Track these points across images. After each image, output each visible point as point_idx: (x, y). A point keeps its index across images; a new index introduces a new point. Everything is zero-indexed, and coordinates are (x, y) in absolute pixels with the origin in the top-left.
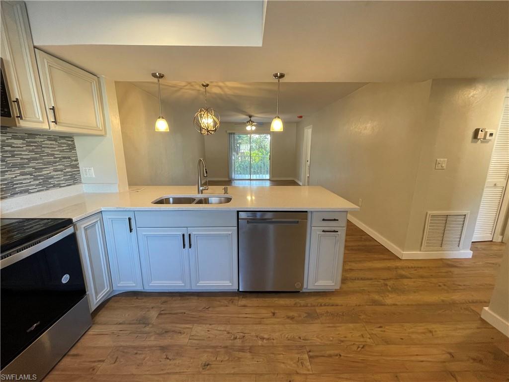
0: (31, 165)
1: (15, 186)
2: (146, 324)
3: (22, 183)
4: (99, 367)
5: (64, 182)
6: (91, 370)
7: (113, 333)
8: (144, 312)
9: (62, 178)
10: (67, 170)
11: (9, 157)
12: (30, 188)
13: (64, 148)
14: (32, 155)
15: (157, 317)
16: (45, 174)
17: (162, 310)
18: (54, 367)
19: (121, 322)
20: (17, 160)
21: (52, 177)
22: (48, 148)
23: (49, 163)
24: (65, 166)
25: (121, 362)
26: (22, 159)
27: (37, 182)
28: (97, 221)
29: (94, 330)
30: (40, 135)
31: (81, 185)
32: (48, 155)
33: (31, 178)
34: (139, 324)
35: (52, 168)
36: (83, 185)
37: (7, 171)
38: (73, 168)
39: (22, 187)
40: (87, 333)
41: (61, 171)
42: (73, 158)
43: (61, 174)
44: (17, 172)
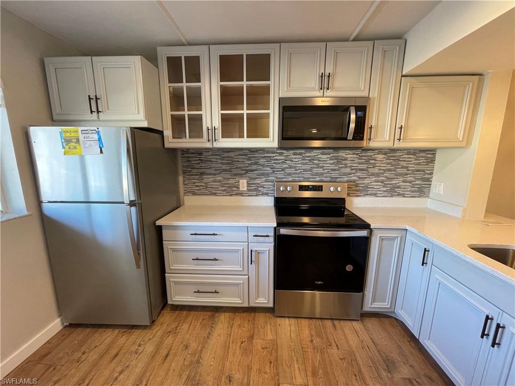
0: (385, 175)
1: (368, 189)
2: (388, 369)
3: (373, 188)
4: (332, 349)
5: (409, 193)
6: (329, 344)
7: (363, 341)
8: (400, 359)
9: (409, 189)
10: (417, 182)
11: (371, 168)
12: (378, 192)
13: (421, 161)
14: (389, 167)
15: (404, 379)
16: (394, 184)
17: (417, 380)
18: (325, 319)
19: (376, 342)
20: (376, 170)
21: (399, 187)
22: (404, 161)
23: (400, 175)
24: (415, 178)
25: (343, 365)
26: (379, 169)
27: (385, 189)
28: (398, 237)
29: (357, 325)
30: (401, 150)
31: (426, 199)
32: (402, 168)
33: (381, 185)
34: (384, 361)
35: (402, 179)
36: (429, 200)
37: (366, 178)
38: (424, 181)
39: (372, 191)
40: (353, 322)
41: (410, 182)
42: (427, 172)
43: (409, 186)
44: (374, 179)
